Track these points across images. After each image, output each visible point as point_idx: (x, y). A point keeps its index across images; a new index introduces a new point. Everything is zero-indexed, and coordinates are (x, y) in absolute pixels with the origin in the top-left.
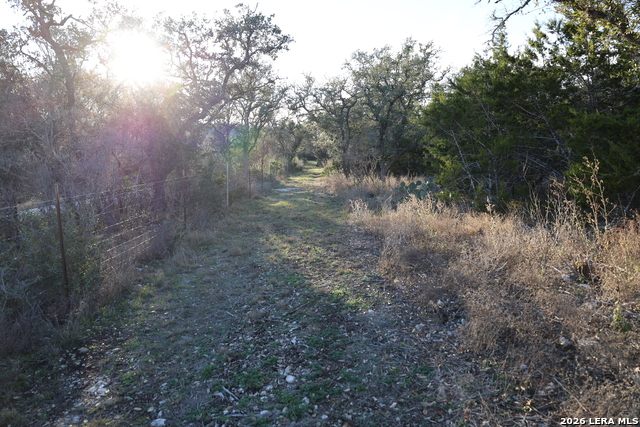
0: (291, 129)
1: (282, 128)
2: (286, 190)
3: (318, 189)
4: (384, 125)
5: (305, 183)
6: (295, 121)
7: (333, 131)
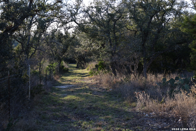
0: (60, 39)
1: (53, 38)
2: (64, 87)
3: (92, 86)
4: (145, 34)
5: (77, 81)
6: (63, 31)
7: (99, 40)
